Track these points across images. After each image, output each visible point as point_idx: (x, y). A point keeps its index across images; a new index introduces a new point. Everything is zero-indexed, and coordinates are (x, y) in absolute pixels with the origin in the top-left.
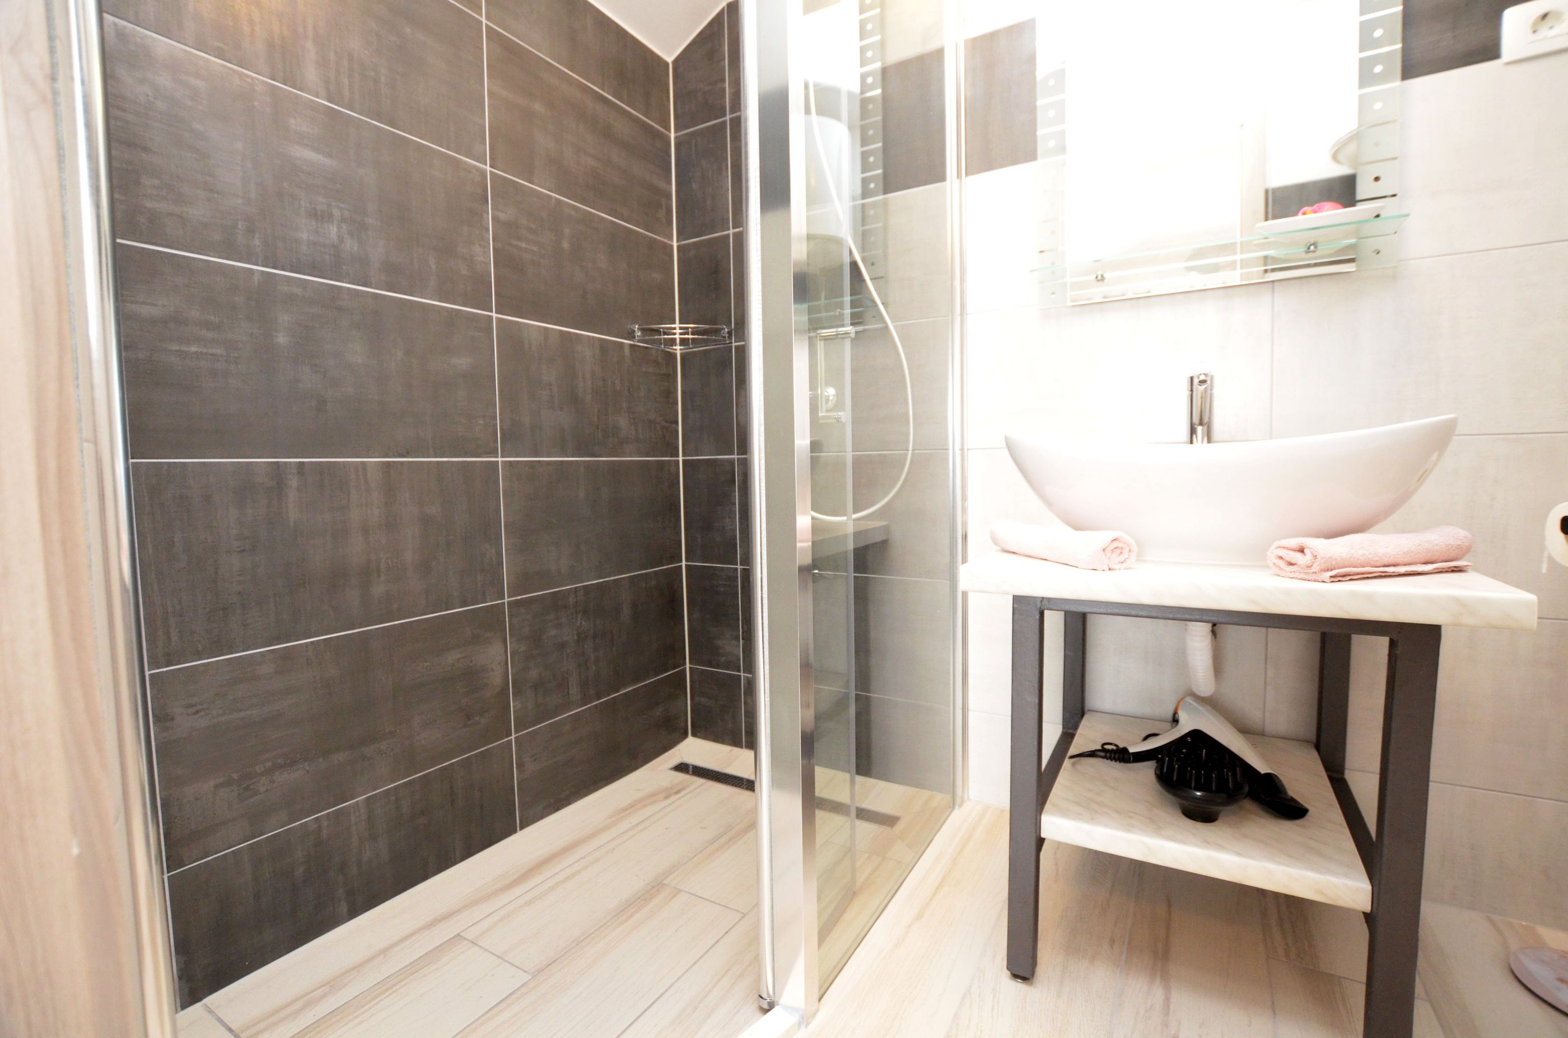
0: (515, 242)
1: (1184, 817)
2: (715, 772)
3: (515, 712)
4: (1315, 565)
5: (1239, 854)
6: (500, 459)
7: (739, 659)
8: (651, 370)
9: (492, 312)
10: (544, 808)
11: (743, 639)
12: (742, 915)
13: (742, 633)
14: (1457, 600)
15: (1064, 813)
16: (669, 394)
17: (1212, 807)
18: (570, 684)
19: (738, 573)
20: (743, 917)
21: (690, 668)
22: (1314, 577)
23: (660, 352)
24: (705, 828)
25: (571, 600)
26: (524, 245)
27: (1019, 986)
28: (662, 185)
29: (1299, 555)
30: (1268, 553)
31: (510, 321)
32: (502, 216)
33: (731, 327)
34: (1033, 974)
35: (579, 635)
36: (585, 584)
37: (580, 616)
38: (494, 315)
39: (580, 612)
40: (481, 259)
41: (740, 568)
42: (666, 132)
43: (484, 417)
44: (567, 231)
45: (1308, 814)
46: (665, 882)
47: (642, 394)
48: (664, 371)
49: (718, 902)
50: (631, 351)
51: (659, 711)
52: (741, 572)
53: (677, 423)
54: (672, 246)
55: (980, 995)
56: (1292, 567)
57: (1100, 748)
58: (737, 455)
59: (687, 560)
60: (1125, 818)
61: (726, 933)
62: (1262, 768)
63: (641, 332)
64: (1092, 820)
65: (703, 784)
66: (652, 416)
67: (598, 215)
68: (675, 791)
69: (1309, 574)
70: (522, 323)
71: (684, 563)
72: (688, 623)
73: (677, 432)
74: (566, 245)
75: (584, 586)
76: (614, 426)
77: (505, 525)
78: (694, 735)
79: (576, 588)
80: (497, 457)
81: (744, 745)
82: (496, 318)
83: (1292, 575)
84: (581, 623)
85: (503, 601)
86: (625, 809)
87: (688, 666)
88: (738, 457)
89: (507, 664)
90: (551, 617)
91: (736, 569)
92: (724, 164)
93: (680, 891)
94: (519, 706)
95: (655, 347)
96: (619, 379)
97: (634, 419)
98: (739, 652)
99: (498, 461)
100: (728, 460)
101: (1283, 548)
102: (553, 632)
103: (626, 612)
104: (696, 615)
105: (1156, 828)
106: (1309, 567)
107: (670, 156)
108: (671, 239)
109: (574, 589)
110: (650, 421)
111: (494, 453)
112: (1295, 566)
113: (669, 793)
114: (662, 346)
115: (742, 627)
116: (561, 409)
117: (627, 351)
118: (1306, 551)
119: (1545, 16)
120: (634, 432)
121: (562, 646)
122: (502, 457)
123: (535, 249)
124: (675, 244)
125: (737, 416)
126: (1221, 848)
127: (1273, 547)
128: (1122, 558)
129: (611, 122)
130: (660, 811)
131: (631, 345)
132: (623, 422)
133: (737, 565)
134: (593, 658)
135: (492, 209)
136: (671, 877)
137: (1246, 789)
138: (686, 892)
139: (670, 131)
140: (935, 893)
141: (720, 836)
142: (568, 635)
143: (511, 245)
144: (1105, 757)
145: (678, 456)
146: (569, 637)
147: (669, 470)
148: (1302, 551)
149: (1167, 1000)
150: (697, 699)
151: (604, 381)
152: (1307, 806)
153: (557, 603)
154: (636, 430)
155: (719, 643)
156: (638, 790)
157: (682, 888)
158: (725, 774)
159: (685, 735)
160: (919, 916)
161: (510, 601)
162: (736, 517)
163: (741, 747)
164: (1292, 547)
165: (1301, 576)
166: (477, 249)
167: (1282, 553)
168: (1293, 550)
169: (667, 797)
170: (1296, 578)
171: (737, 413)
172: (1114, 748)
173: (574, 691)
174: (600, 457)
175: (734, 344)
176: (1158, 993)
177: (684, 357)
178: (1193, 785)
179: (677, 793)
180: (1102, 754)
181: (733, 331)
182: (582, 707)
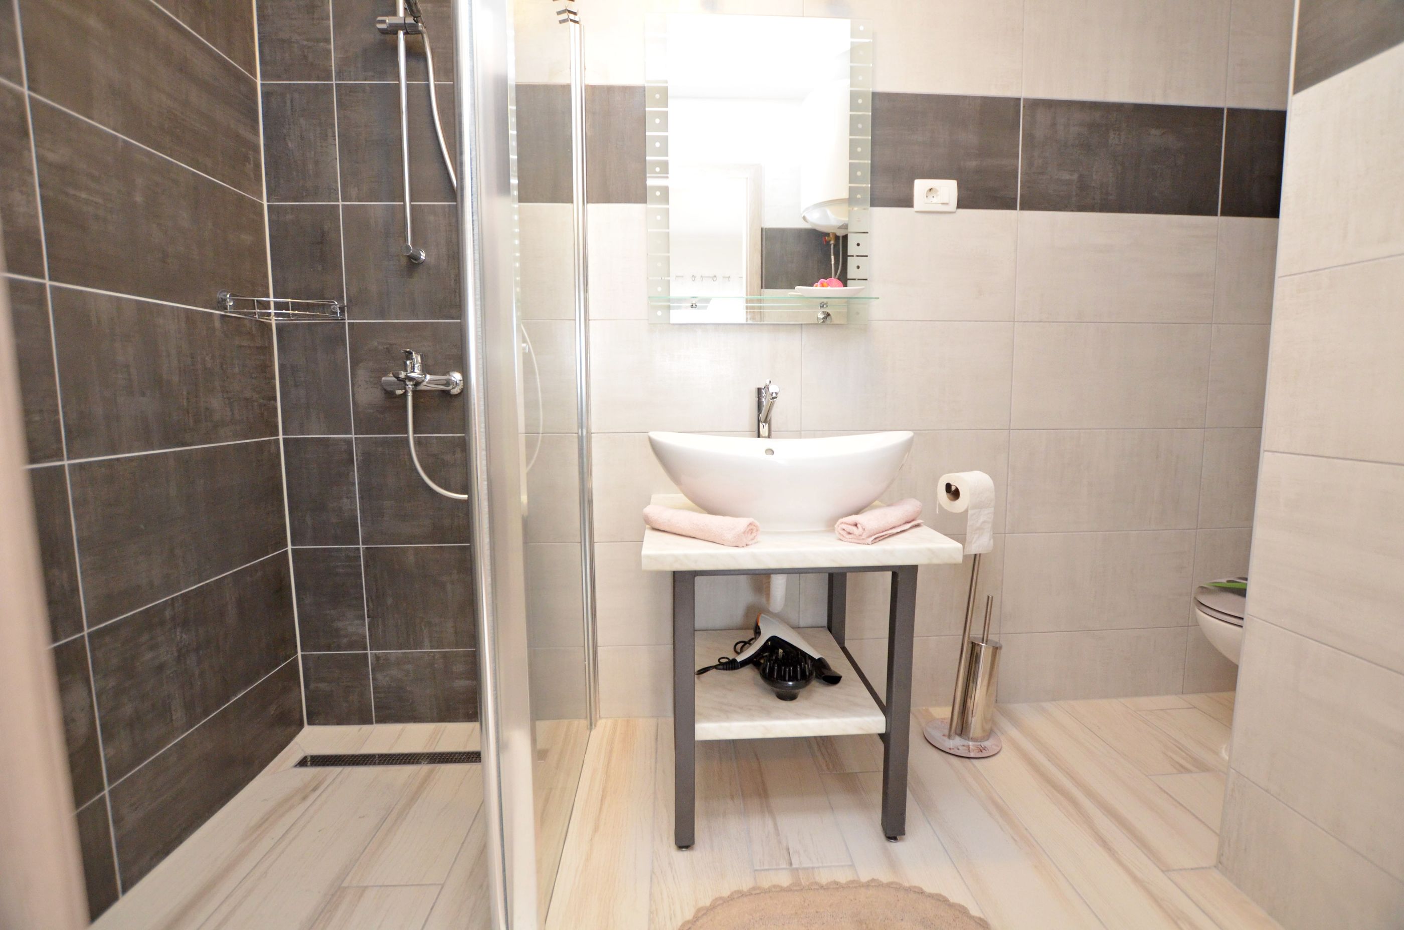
0: (71, 191)
1: (779, 700)
2: (348, 756)
3: (107, 761)
4: (864, 535)
5: (818, 717)
6: (66, 463)
7: (365, 637)
8: (245, 343)
9: (43, 277)
10: (152, 859)
11: (368, 617)
12: (440, 887)
13: (368, 611)
14: (930, 550)
15: (708, 718)
16: (266, 368)
17: (793, 691)
18: (173, 708)
19: (360, 553)
20: (442, 888)
21: (302, 655)
22: (863, 542)
23: (254, 323)
24: (364, 817)
25: (168, 614)
26: (83, 195)
27: (685, 853)
28: (248, 136)
29: (854, 528)
30: (836, 526)
31: (70, 290)
32: (51, 157)
33: (344, 303)
34: (693, 843)
35: (179, 651)
36: (183, 592)
37: (179, 630)
38: (48, 282)
39: (178, 624)
40: (22, 210)
41: (363, 548)
42: (254, 79)
43: (41, 411)
44: (140, 181)
45: (842, 679)
46: (343, 885)
47: (236, 370)
48: (259, 343)
49: (411, 884)
50: (221, 323)
51: (272, 710)
52: (363, 551)
53: (275, 399)
54: (262, 205)
55: (662, 872)
56: (850, 536)
57: (718, 663)
58: (355, 434)
59: (293, 544)
60: (748, 712)
61: (432, 909)
62: (816, 656)
63: (234, 302)
64: (728, 719)
65: (342, 771)
66: (248, 394)
67: (177, 165)
68: (311, 789)
69: (860, 540)
70: (86, 292)
71: (290, 547)
72: (298, 610)
73: (276, 408)
74: (139, 198)
75: (181, 594)
76: (207, 409)
77: (79, 542)
78: (310, 723)
79: (173, 598)
80: (63, 460)
81: (374, 720)
82: (51, 286)
83: (850, 540)
84: (181, 637)
85: (81, 634)
86: (259, 825)
87: (300, 653)
88: (356, 436)
89: (92, 706)
90: (145, 637)
91: (358, 549)
92: (330, 130)
93: (366, 887)
94: (111, 752)
95: (248, 317)
96: (210, 355)
97: (229, 399)
98: (365, 630)
99: (63, 466)
100: (345, 440)
101: (845, 523)
102: (149, 656)
103: (232, 612)
104: (308, 600)
105: (766, 713)
106: (860, 535)
107: (256, 103)
108: (261, 198)
109: (170, 602)
110: (246, 399)
111: (58, 455)
112: (852, 535)
113: (305, 793)
114: (257, 316)
115: (367, 605)
116: (143, 394)
117: (217, 324)
118: (858, 525)
119: (930, 190)
120: (229, 414)
121: (161, 668)
122: (69, 459)
123: (100, 201)
124: (265, 203)
125: (353, 396)
126: (807, 716)
127: (838, 523)
128: (752, 537)
129: (188, 56)
130: (303, 815)
131: (222, 316)
132: (216, 402)
133: (359, 545)
134: (197, 672)
135: (36, 146)
136: (349, 878)
137: (814, 674)
138: (373, 886)
139: (255, 77)
140: (602, 805)
141: (384, 820)
142: (166, 654)
143: (67, 194)
144: (723, 669)
145: (277, 435)
146: (168, 656)
147: (269, 451)
148: (856, 525)
149: (775, 825)
150: (312, 686)
151: (192, 358)
152: (841, 674)
153: (150, 620)
154: (232, 410)
155: (340, 624)
156: (265, 800)
157: (365, 885)
158: (361, 755)
159: (301, 726)
160: (596, 829)
161: (91, 632)
162: (356, 497)
163: (370, 722)
164: (851, 523)
165: (856, 541)
166: (17, 196)
167: (844, 526)
168: (850, 524)
169: (304, 798)
170: (853, 542)
171: (353, 391)
172: (727, 660)
173: (178, 715)
174: (191, 446)
175: (347, 321)
176: (769, 822)
177: (280, 328)
178: (787, 679)
179: (314, 790)
180: (721, 667)
181: (346, 307)
182: (187, 730)
